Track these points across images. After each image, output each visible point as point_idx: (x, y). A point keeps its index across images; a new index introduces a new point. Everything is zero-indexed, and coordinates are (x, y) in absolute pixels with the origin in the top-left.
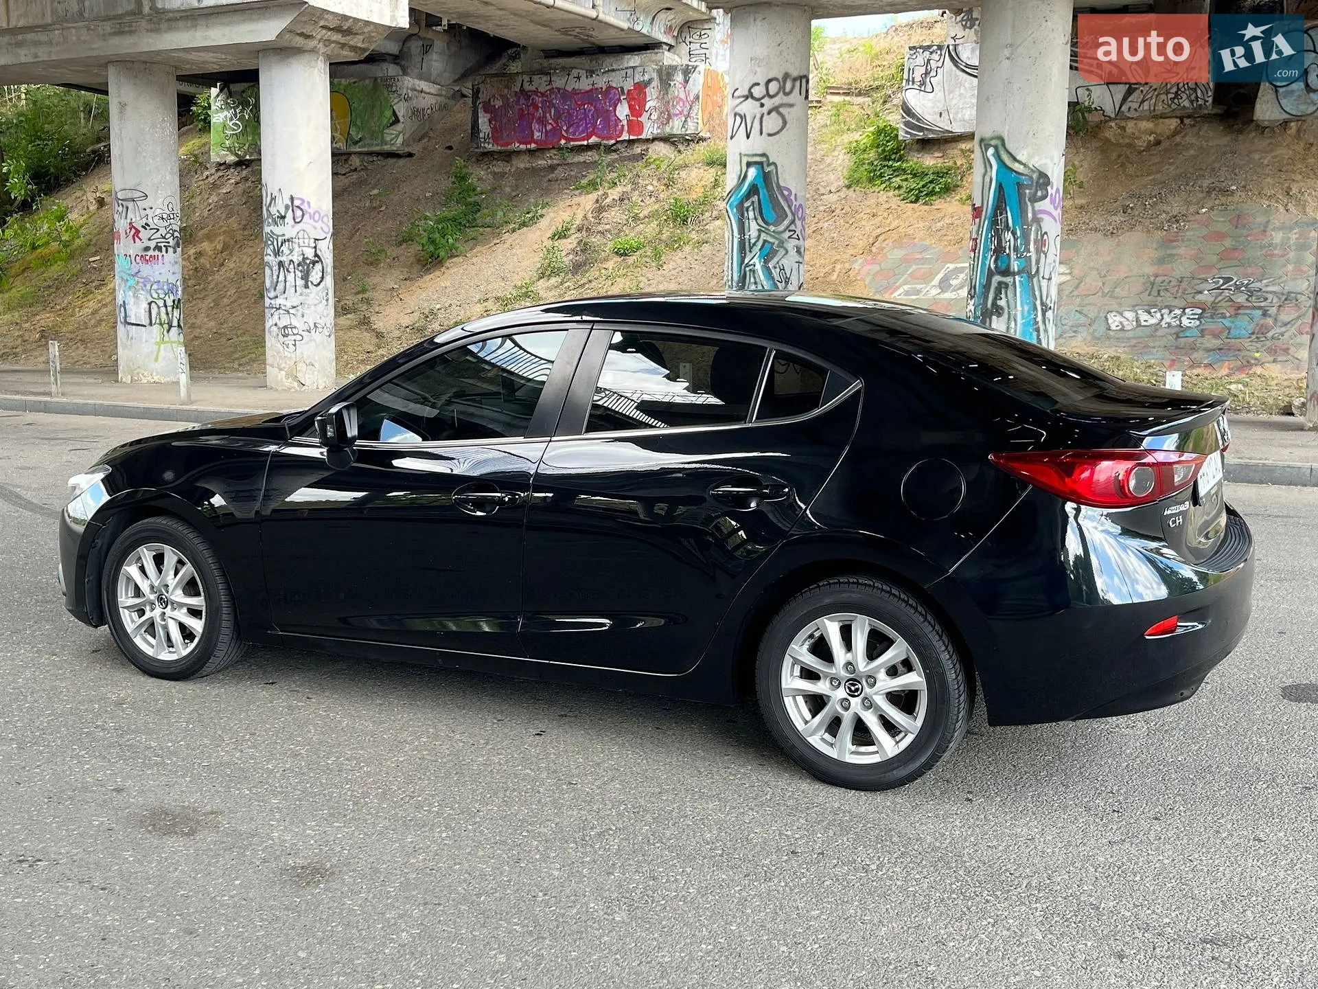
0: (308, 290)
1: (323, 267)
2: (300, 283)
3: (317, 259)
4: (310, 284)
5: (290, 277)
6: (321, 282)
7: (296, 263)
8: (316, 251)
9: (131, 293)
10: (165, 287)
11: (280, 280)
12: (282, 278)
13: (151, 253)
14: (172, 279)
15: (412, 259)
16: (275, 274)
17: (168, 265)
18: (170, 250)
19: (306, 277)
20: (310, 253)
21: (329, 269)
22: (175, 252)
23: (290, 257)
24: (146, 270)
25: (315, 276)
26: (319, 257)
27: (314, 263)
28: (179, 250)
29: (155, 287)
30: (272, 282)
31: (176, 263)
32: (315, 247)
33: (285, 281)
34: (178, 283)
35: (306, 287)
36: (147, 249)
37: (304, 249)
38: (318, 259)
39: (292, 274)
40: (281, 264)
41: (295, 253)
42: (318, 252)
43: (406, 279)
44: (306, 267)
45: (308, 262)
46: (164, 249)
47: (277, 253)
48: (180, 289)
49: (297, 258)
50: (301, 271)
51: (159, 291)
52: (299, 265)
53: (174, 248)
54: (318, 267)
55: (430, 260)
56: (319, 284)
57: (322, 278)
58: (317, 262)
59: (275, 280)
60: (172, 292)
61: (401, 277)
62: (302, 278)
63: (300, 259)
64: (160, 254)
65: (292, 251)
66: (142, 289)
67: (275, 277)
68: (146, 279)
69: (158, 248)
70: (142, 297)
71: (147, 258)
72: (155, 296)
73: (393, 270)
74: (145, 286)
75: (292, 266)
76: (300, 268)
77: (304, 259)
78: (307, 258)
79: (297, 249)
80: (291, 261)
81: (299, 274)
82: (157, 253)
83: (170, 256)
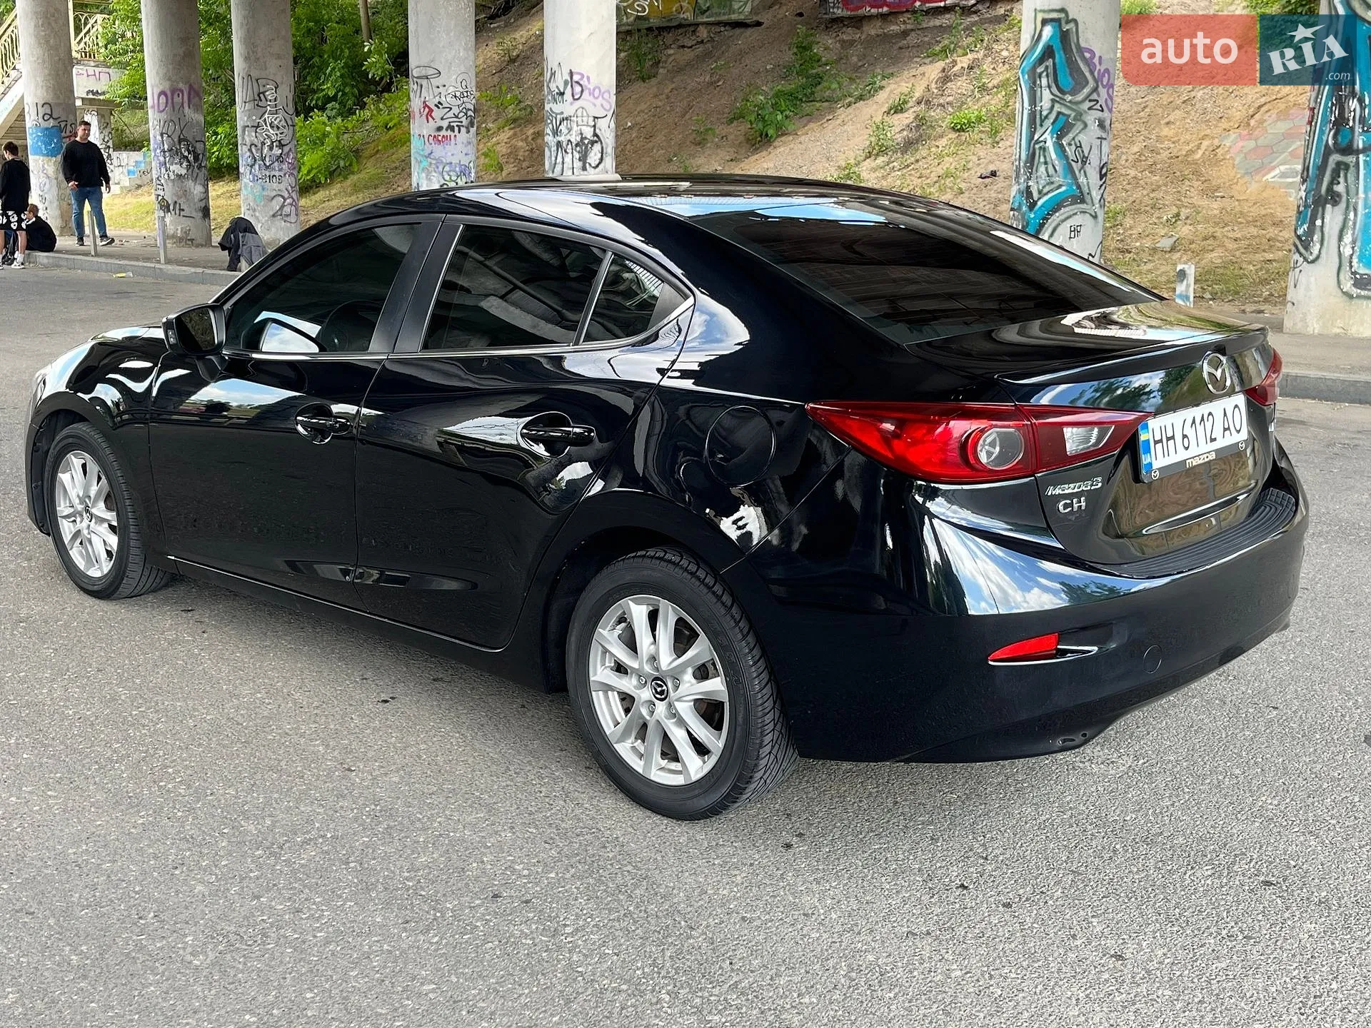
0: (585, 172)
1: (602, 148)
2: (578, 164)
3: (595, 138)
4: (587, 165)
5: (568, 158)
6: (600, 163)
7: (574, 143)
8: (595, 130)
9: (424, 175)
10: (457, 169)
11: (558, 161)
12: (559, 159)
13: (443, 133)
14: (465, 161)
15: (742, 138)
16: (554, 154)
17: (460, 146)
18: (463, 130)
19: (583, 159)
20: (588, 132)
21: (610, 150)
22: (468, 132)
23: (568, 137)
24: (439, 151)
25: (594, 157)
26: (598, 136)
27: (593, 143)
28: (473, 130)
29: (447, 168)
30: (550, 163)
31: (469, 143)
32: (594, 126)
33: (563, 163)
34: (471, 165)
35: (584, 169)
36: (440, 129)
37: (583, 128)
38: (597, 138)
39: (570, 155)
40: (559, 144)
41: (573, 132)
42: (597, 131)
43: (732, 160)
44: (584, 147)
45: (586, 142)
46: (456, 129)
47: (556, 132)
48: (473, 171)
49: (575, 138)
50: (579, 152)
51: (451, 173)
52: (577, 145)
53: (467, 128)
54: (597, 147)
55: (759, 139)
56: (597, 166)
57: (601, 159)
58: (596, 142)
59: (553, 162)
60: (464, 174)
61: (728, 158)
62: (580, 160)
63: (579, 139)
64: (453, 134)
65: (570, 130)
66: (435, 172)
67: (553, 159)
68: (439, 161)
69: (451, 128)
70: (435, 179)
71: (440, 138)
72: (447, 178)
73: (719, 151)
74: (438, 168)
75: (570, 146)
76: (578, 149)
77: (582, 139)
78: (586, 138)
79: (575, 128)
80: (569, 141)
81: (577, 155)
82: (449, 133)
83: (463, 136)
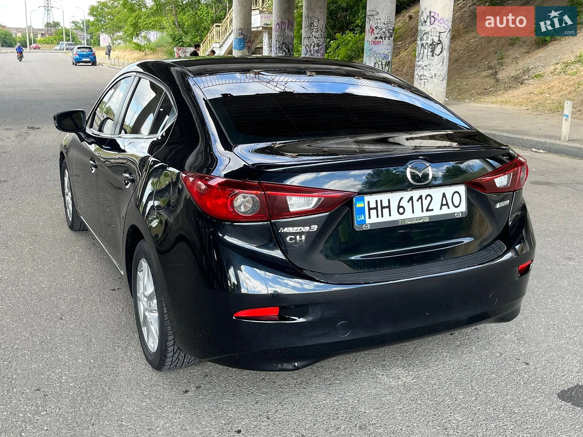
0: (433, 58)
1: (442, 46)
2: (430, 54)
3: (439, 42)
4: (434, 54)
5: (426, 51)
6: (440, 53)
7: (429, 44)
8: (439, 38)
9: (368, 58)
10: (383, 56)
11: (421, 52)
12: (422, 52)
13: (378, 40)
14: (386, 52)
15: (533, 42)
16: (420, 49)
17: (385, 46)
18: (387, 38)
19: (433, 52)
20: (436, 39)
21: (446, 47)
22: (389, 39)
23: (427, 42)
24: (375, 48)
25: (438, 50)
26: (440, 41)
27: (438, 44)
28: (392, 39)
29: (378, 56)
30: (418, 53)
31: (389, 44)
32: (439, 36)
33: (423, 53)
34: (389, 54)
35: (433, 56)
36: (376, 38)
37: (434, 37)
38: (440, 42)
39: (427, 50)
40: (422, 45)
41: (429, 39)
42: (441, 39)
43: (526, 53)
44: (433, 46)
45: (435, 43)
46: (384, 38)
47: (422, 39)
48: (390, 57)
49: (430, 42)
50: (431, 48)
51: (380, 58)
52: (430, 45)
53: (389, 38)
54: (440, 46)
55: (541, 42)
56: (439, 55)
57: (441, 52)
58: (440, 44)
59: (419, 53)
60: (386, 58)
61: (524, 51)
62: (431, 52)
63: (431, 42)
64: (382, 40)
65: (427, 38)
66: (373, 57)
67: (419, 51)
68: (375, 52)
69: (381, 38)
70: (372, 60)
71: (376, 42)
72: (378, 60)
73: (520, 48)
74: (374, 55)
75: (427, 46)
76: (431, 47)
77: (433, 42)
78: (435, 42)
79: (430, 37)
80: (427, 43)
81: (430, 50)
82: (380, 40)
83: (386, 41)
